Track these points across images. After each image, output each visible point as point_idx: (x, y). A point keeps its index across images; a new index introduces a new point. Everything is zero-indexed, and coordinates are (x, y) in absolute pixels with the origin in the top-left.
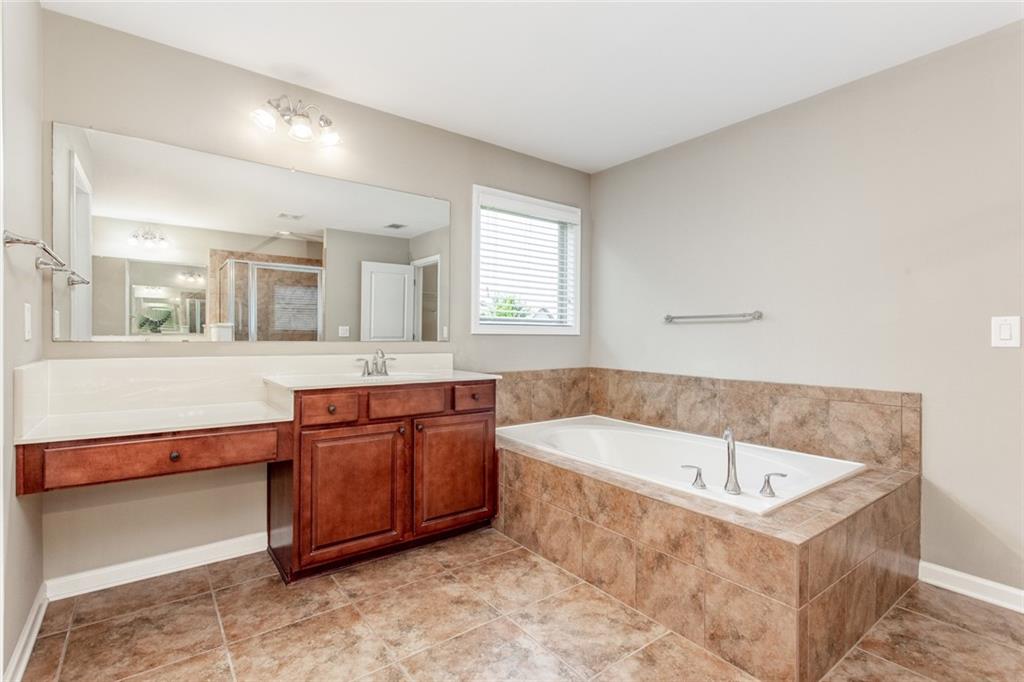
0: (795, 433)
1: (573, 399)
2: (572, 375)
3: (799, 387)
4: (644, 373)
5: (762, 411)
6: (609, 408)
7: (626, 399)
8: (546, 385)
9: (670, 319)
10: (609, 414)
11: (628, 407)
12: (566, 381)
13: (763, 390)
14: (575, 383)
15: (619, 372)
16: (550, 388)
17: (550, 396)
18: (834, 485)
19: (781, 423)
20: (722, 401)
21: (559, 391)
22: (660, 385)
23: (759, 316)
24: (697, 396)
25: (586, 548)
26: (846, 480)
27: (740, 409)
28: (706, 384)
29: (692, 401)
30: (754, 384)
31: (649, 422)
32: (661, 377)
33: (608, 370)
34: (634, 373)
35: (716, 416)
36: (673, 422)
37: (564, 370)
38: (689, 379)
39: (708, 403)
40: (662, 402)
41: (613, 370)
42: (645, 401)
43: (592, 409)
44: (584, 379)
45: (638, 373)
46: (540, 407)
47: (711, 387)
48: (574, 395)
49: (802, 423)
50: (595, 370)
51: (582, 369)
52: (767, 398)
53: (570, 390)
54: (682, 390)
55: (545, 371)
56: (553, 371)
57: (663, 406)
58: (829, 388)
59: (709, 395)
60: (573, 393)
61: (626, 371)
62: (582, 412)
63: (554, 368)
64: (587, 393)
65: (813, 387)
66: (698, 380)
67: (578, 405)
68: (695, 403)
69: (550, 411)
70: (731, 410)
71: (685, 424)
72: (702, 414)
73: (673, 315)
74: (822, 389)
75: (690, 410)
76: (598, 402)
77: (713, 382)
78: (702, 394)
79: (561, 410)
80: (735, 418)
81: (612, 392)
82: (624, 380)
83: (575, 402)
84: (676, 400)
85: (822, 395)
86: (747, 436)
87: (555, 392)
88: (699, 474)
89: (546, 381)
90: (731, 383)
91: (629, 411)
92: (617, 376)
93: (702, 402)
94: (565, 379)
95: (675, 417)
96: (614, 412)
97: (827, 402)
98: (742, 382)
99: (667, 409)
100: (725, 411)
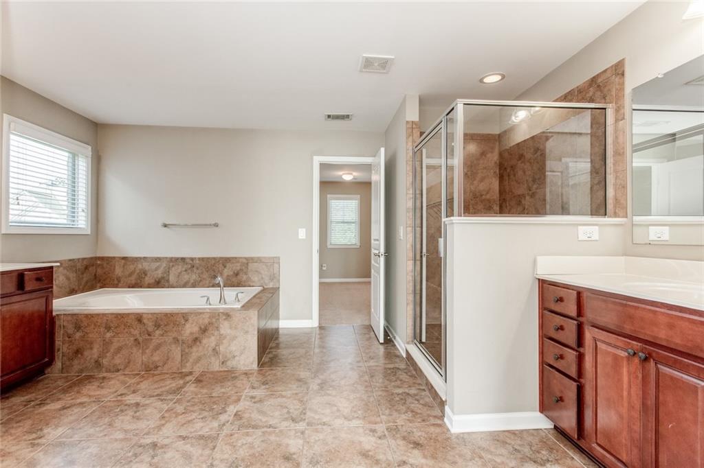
0: (234, 279)
1: (85, 279)
2: (85, 263)
3: (236, 258)
4: (144, 257)
5: (219, 271)
6: (116, 282)
7: (130, 275)
8: (66, 271)
9: (165, 226)
10: (116, 286)
11: (133, 279)
12: (80, 267)
13: (219, 261)
14: (86, 268)
15: (124, 258)
16: (68, 273)
17: (68, 279)
18: (256, 295)
19: (228, 276)
20: (197, 269)
21: (75, 275)
22: (158, 264)
23: (216, 225)
24: (182, 268)
25: (145, 353)
26: (259, 293)
27: (207, 271)
28: (188, 261)
29: (179, 271)
30: (214, 258)
31: (149, 286)
32: (158, 259)
33: (114, 258)
34: (136, 258)
35: (194, 277)
36: (167, 284)
37: (79, 259)
38: (177, 259)
39: (189, 271)
40: (159, 274)
41: (120, 258)
42: (146, 275)
43: (99, 285)
44: (93, 265)
45: (140, 258)
46: (61, 288)
47: (191, 262)
48: (86, 277)
49: (237, 274)
50: (102, 259)
51: (92, 258)
52: (221, 265)
53: (83, 274)
54: (173, 266)
55: (65, 261)
56: (70, 260)
57: (160, 276)
58: (248, 258)
59: (190, 266)
60: (85, 275)
61: (131, 257)
62: (92, 288)
63: (71, 258)
64: (95, 275)
65: (241, 258)
66: (183, 259)
67: (89, 284)
68: (181, 272)
69: (68, 290)
70: (202, 273)
71: (175, 284)
72: (186, 277)
73: (167, 223)
74: (245, 258)
75: (179, 276)
76: (104, 280)
77: (192, 259)
78: (186, 266)
79: (77, 288)
80: (205, 277)
81: (118, 271)
82: (128, 263)
83: (87, 282)
84: (169, 272)
85: (244, 261)
86: (211, 285)
87: (72, 275)
88: (208, 299)
89: (65, 268)
90: (202, 259)
91: (133, 282)
92: (123, 261)
93: (186, 271)
94: (79, 265)
95: (168, 281)
96: (120, 285)
97: (247, 264)
98: (208, 258)
99: (163, 278)
100: (199, 273)
